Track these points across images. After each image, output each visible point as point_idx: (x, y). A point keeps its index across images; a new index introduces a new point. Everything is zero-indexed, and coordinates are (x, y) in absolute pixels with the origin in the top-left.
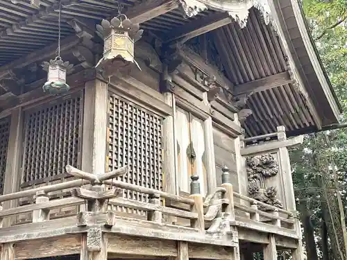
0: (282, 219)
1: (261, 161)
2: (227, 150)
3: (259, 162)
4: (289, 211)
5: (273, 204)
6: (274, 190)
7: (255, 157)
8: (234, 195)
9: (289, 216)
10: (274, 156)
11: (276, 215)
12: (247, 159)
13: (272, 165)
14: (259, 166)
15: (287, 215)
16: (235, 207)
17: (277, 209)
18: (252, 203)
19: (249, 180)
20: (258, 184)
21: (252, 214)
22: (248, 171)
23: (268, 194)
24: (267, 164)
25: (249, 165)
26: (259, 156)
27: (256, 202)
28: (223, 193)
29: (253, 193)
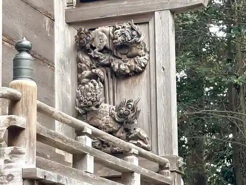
0: (146, 171)
1: (112, 38)
2: (35, 8)
3: (106, 42)
4: (161, 156)
5: (128, 140)
6: (133, 109)
7: (99, 30)
8: (40, 109)
9: (162, 167)
10: (141, 29)
11: (133, 162)
12: (79, 33)
13: (134, 51)
14: (105, 50)
15: (156, 165)
16: (40, 137)
17: (135, 149)
18: (79, 132)
19: (79, 82)
20: (100, 93)
21: (79, 157)
22: (79, 61)
23: (120, 115)
24: (125, 48)
25: (82, 46)
26: (108, 29)
27: (89, 129)
28: (14, 101)
29: (86, 113)
